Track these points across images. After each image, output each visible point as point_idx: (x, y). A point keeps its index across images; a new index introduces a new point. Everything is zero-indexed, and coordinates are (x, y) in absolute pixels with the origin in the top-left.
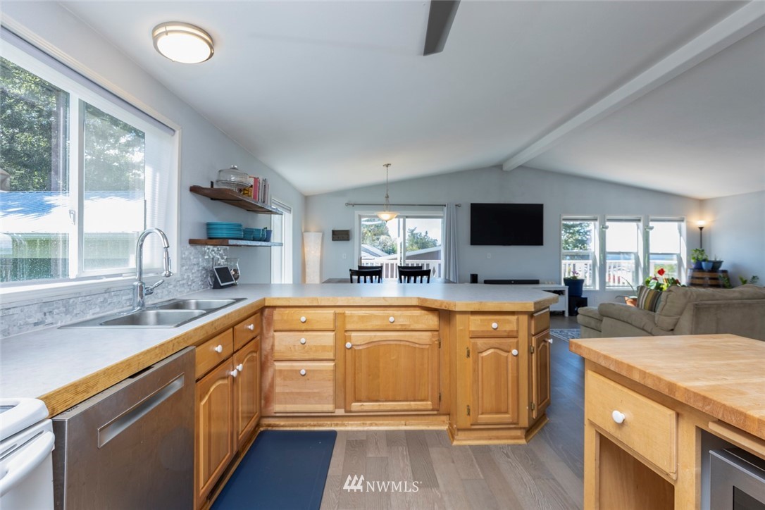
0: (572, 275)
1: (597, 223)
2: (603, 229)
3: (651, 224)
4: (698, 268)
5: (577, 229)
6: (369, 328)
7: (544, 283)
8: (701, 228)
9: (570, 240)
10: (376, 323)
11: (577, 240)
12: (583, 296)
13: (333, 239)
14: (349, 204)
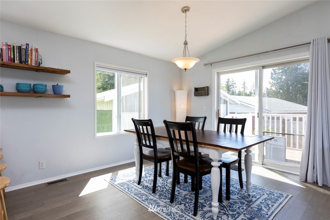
13: (195, 95)
14: (207, 64)
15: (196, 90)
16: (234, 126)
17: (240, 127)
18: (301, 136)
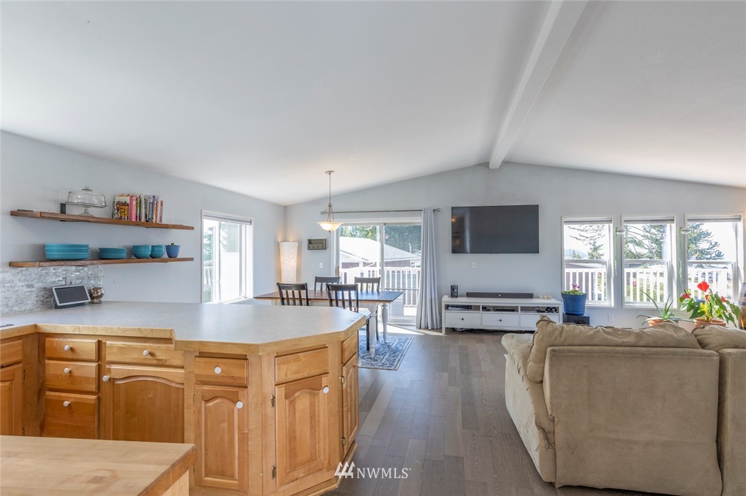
0: (571, 288)
2: (617, 232)
6: (128, 360)
7: (538, 297)
10: (133, 356)
12: (585, 315)
13: (309, 249)
14: (325, 213)
15: (310, 242)
16: (365, 285)
17: (376, 285)
18: (414, 290)
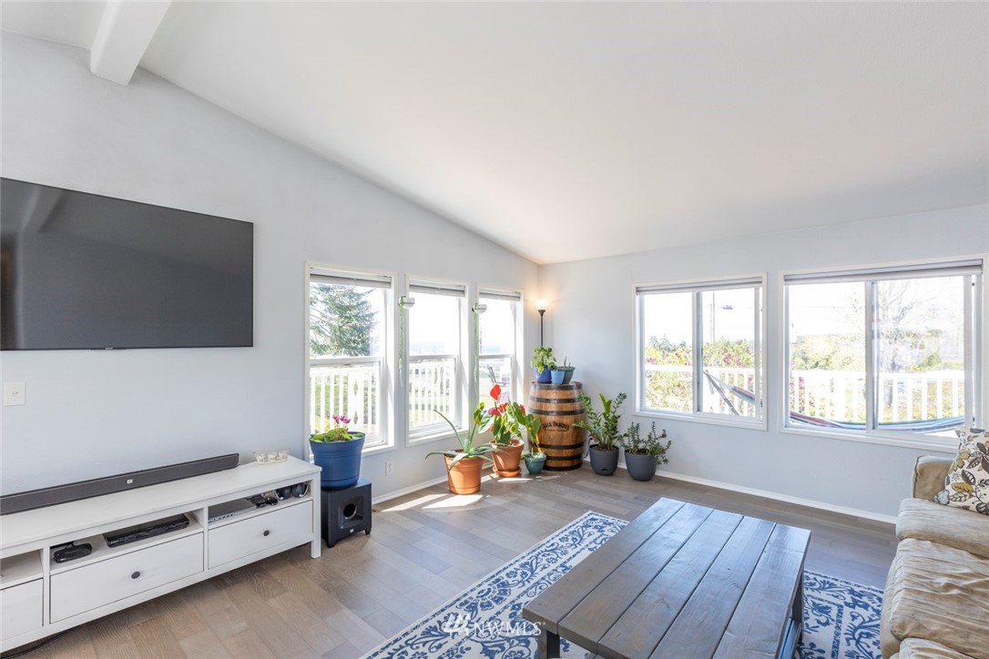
1: (391, 292)
2: (403, 304)
3: (482, 301)
4: (545, 381)
5: (354, 312)
7: (251, 461)
8: (542, 312)
9: (345, 327)
11: (354, 328)
